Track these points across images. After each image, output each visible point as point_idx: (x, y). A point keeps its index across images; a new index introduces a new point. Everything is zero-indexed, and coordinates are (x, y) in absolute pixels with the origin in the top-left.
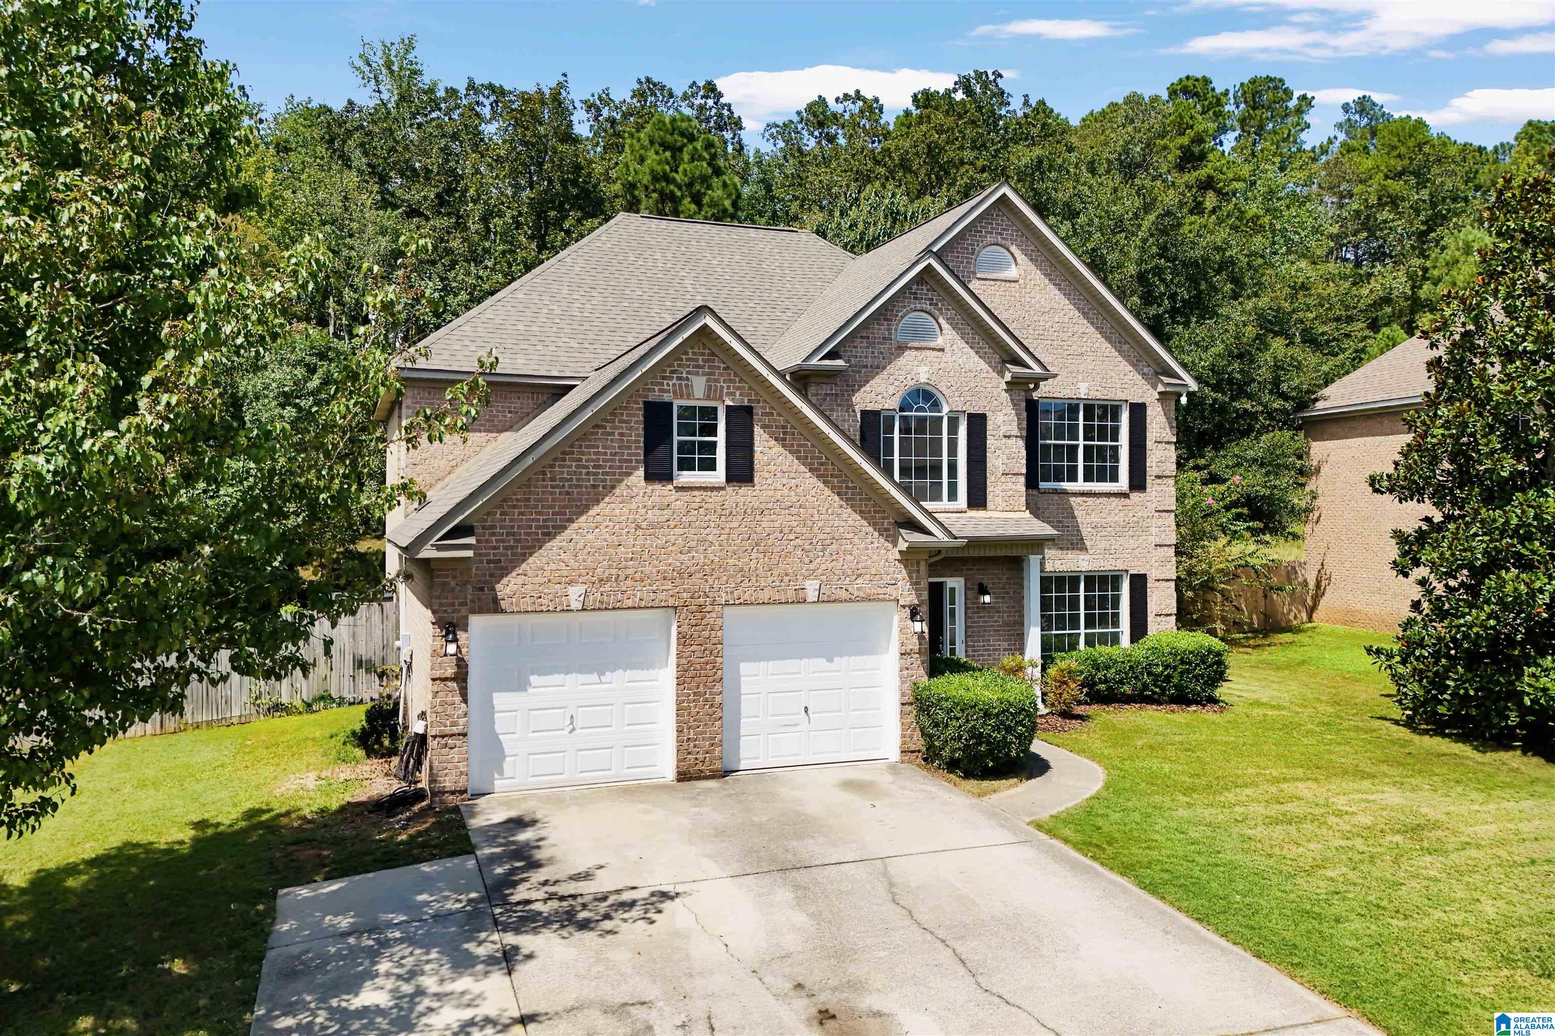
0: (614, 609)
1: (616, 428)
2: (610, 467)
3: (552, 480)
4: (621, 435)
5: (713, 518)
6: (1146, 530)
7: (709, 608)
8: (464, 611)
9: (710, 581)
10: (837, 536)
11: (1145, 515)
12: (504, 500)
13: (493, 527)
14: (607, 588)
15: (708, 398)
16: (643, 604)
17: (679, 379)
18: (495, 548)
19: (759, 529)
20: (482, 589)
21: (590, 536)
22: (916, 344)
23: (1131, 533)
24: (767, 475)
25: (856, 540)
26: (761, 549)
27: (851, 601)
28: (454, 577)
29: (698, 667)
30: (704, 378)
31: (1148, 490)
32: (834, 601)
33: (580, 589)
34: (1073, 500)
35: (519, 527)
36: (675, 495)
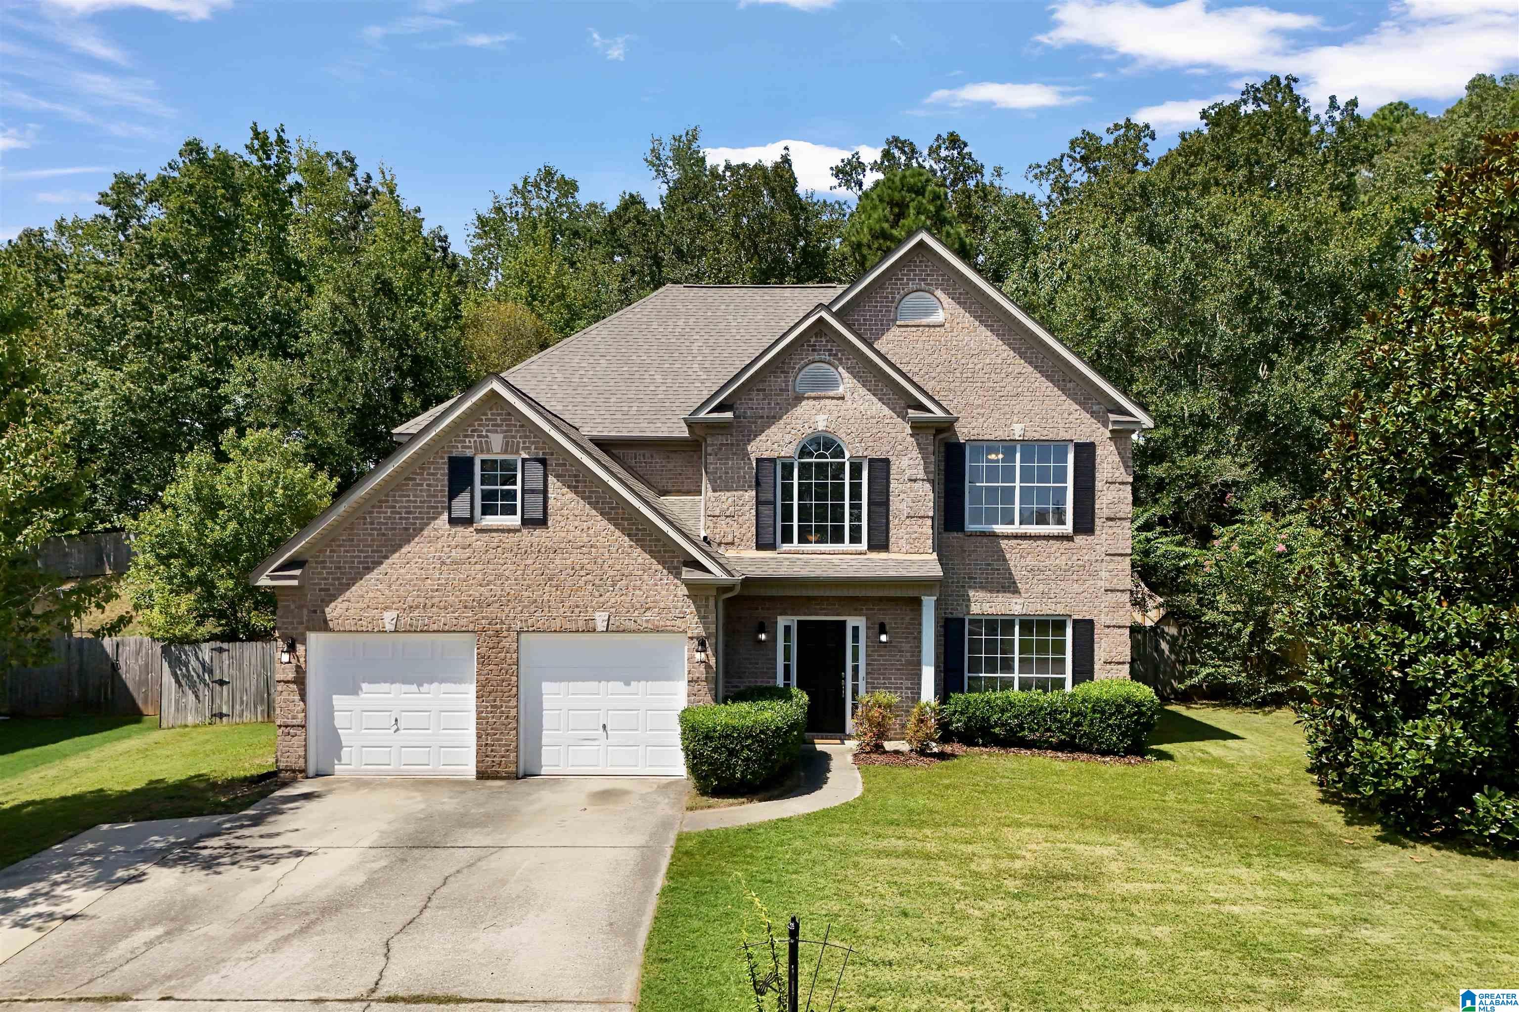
0: (421, 631)
1: (425, 480)
2: (420, 513)
3: (372, 523)
4: (428, 485)
5: (510, 555)
6: (1094, 575)
7: (505, 634)
8: (301, 628)
9: (507, 610)
10: (626, 572)
11: (1094, 559)
12: (333, 540)
13: (324, 562)
14: (416, 613)
15: (505, 452)
16: (447, 628)
17: (479, 436)
18: (325, 579)
19: (551, 566)
20: (315, 612)
21: (402, 571)
22: (813, 394)
23: (1075, 577)
24: (559, 518)
25: (645, 577)
26: (554, 583)
27: (639, 631)
28: (294, 601)
29: (495, 683)
30: (502, 435)
31: (1097, 532)
32: (624, 631)
33: (393, 614)
34: (1004, 543)
35: (345, 562)
36: (476, 536)
